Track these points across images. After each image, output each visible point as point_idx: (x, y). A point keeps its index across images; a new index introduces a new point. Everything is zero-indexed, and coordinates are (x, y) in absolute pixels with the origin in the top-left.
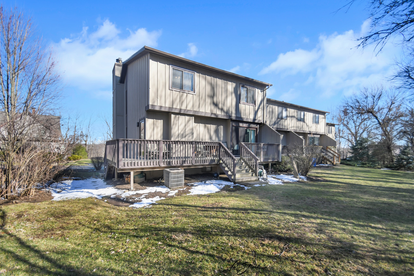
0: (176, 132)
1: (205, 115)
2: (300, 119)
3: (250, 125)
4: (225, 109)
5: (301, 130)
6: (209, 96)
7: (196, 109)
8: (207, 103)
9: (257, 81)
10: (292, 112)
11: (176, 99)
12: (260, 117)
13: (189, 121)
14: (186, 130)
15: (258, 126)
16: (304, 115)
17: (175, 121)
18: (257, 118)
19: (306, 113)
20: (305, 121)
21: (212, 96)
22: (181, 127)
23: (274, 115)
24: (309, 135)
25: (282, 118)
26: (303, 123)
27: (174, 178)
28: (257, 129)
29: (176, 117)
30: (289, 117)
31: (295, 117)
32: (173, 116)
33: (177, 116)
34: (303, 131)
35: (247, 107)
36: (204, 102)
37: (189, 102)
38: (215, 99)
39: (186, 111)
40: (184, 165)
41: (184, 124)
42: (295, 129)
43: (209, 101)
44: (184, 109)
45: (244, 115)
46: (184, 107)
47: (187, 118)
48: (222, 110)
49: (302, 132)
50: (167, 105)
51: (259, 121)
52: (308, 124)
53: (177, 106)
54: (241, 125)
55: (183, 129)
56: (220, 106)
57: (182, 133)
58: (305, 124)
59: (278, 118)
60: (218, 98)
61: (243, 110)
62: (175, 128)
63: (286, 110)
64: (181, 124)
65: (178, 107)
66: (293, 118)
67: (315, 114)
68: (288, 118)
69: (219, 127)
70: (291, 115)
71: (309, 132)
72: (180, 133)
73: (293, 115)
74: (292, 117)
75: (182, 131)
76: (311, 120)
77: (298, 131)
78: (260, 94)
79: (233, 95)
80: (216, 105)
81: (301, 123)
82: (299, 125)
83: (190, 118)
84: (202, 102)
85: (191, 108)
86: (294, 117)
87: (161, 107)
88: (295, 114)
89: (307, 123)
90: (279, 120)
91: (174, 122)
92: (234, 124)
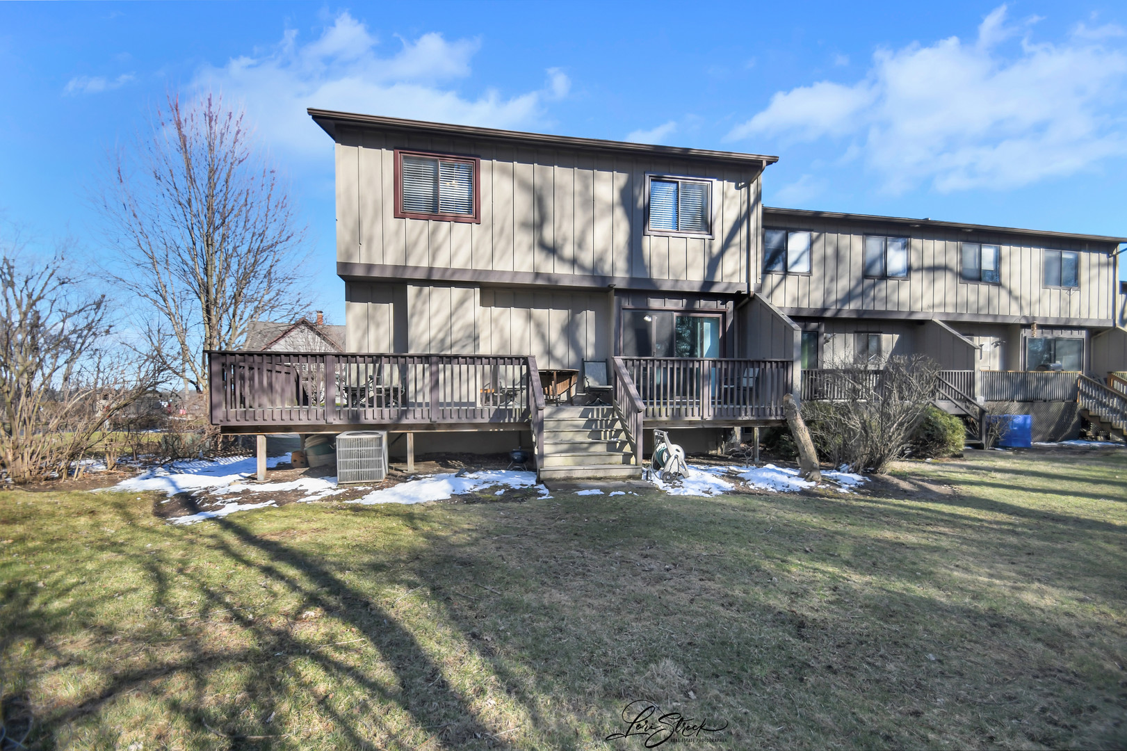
0: (423, 333)
1: (513, 279)
2: (975, 275)
3: (694, 304)
4: (587, 258)
5: (985, 312)
6: (524, 225)
7: (481, 266)
8: (520, 244)
9: (706, 154)
10: (933, 250)
11: (415, 244)
12: (733, 274)
13: (462, 302)
14: (455, 328)
15: (730, 304)
16: (998, 259)
17: (419, 305)
18: (718, 278)
19: (1005, 249)
20: (1005, 279)
21: (538, 225)
22: (439, 320)
23: (843, 268)
24: (1026, 333)
25: (884, 276)
26: (994, 290)
27: (350, 455)
28: (724, 313)
29: (420, 292)
30: (921, 269)
31: (951, 270)
32: (411, 290)
33: (426, 289)
34: (996, 316)
35: (677, 244)
36: (508, 243)
37: (459, 247)
38: (548, 234)
39: (448, 273)
40: (405, 421)
41: (446, 312)
42: (950, 310)
43: (525, 239)
44: (442, 266)
45: (661, 273)
46: (441, 263)
47: (457, 292)
48: (574, 262)
49: (989, 320)
50: (390, 260)
51: (727, 288)
52: (1017, 293)
53: (420, 261)
54: (655, 303)
55: (446, 324)
56: (568, 251)
57: (441, 336)
58: (1004, 294)
59: (866, 275)
60: (560, 227)
61: (659, 255)
62: (418, 324)
63: (907, 246)
64: (438, 312)
65: (425, 264)
66: (939, 274)
67: (1054, 254)
68: (916, 277)
69: (578, 316)
70: (928, 262)
71: (1023, 322)
72: (435, 338)
73: (940, 261)
74: (934, 269)
75: (440, 330)
76: (1037, 276)
77: (966, 319)
78: (734, 197)
79: (619, 213)
80: (552, 250)
81: (984, 288)
82: (972, 298)
83: (467, 292)
84: (501, 245)
85: (467, 263)
86: (945, 268)
87: (370, 267)
88: (953, 260)
89: (1015, 285)
90: (868, 282)
91: (414, 306)
92: (627, 304)
